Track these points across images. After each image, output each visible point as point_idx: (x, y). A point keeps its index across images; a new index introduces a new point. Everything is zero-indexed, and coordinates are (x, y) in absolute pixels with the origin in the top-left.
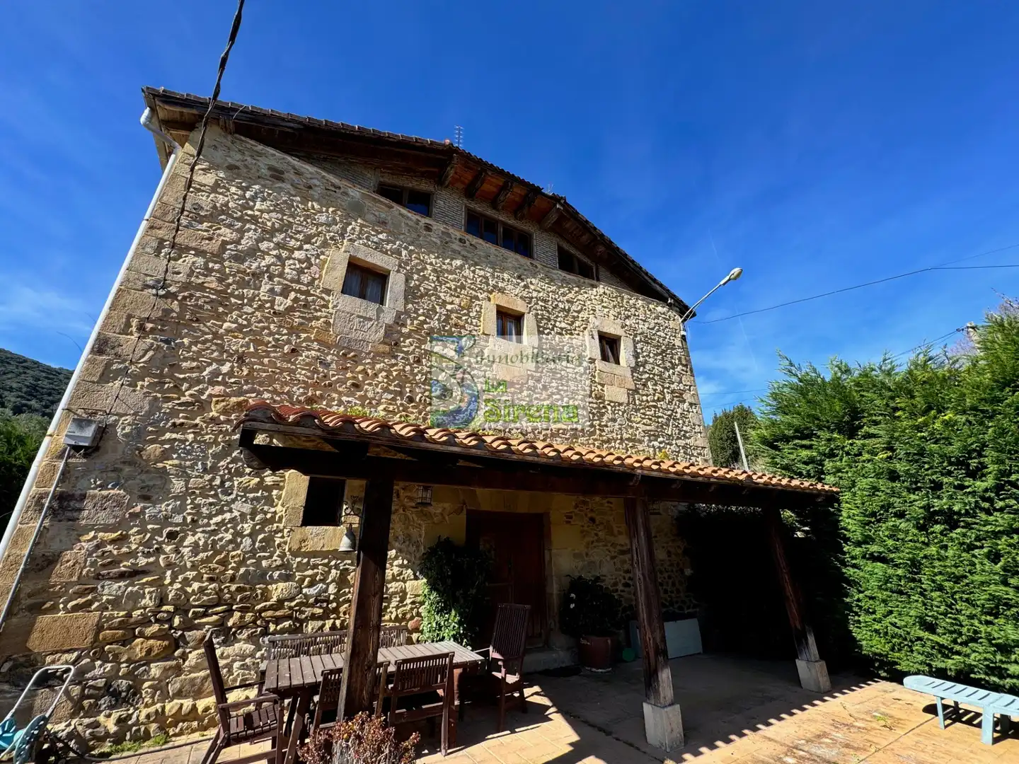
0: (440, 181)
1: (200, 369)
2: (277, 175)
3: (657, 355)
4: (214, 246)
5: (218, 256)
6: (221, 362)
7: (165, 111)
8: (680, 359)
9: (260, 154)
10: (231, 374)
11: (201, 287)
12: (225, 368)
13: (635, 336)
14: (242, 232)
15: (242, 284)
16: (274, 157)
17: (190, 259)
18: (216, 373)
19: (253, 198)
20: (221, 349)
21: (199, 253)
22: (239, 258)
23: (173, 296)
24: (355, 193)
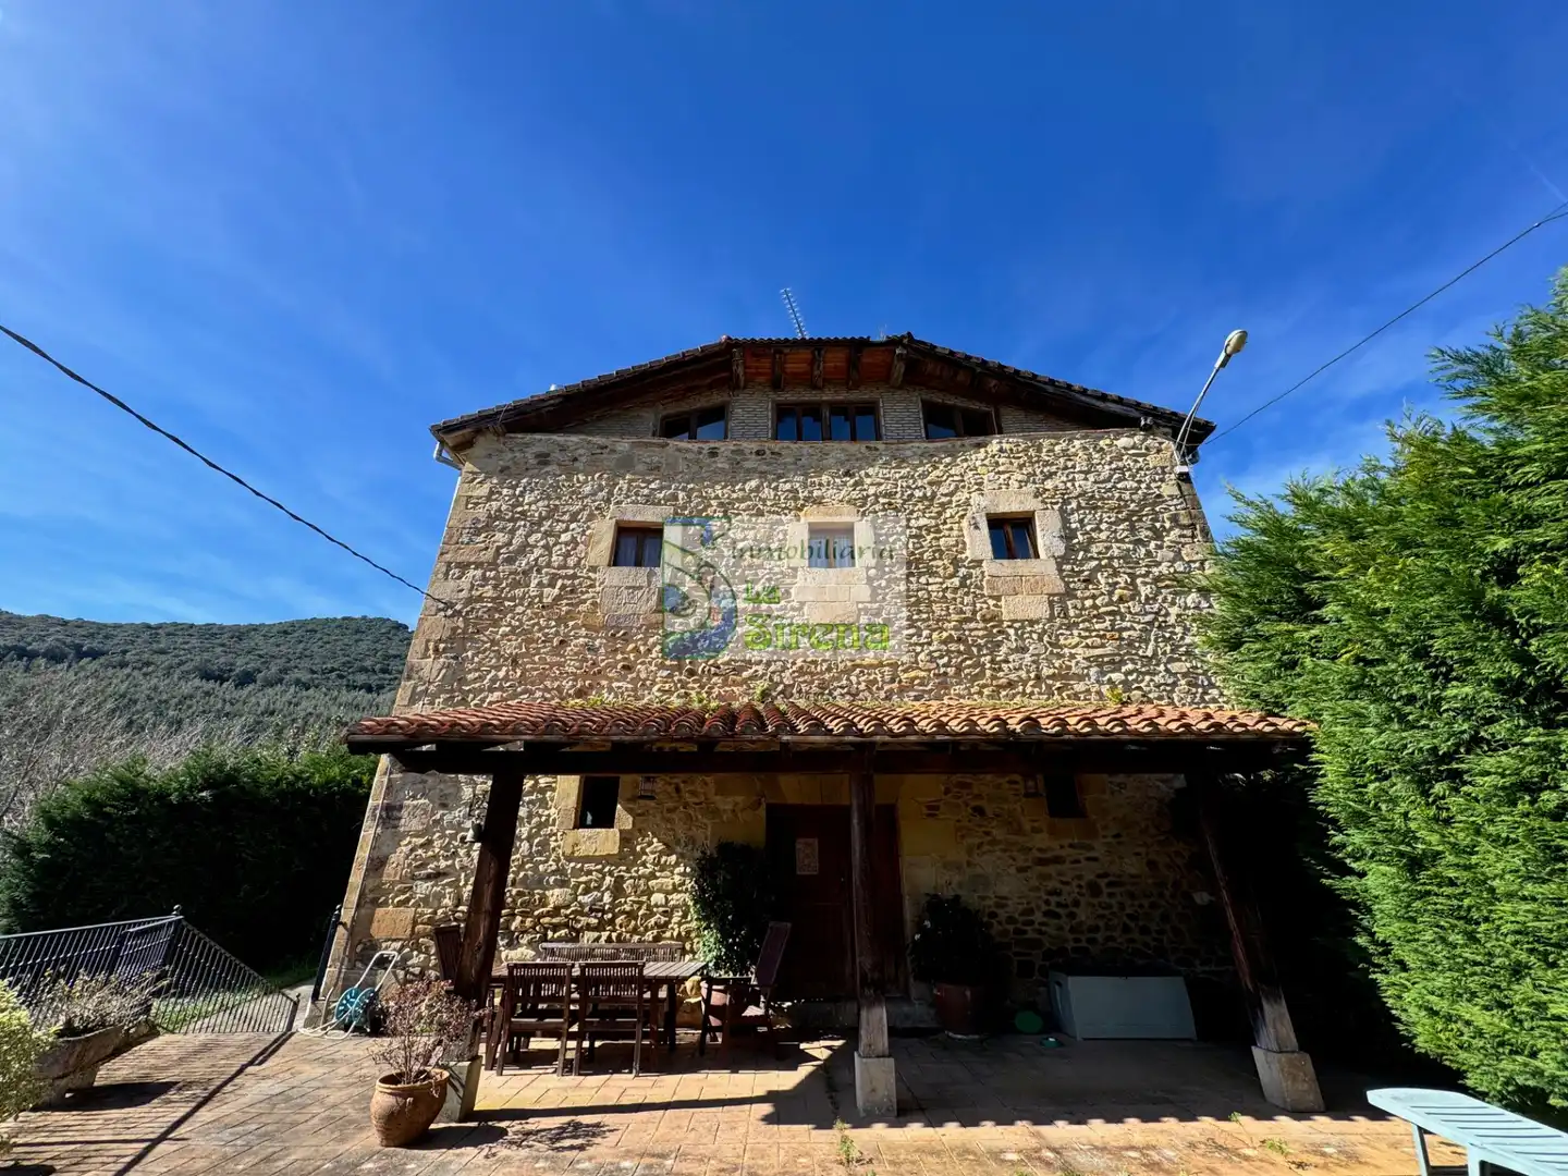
0: (733, 385)
1: (481, 678)
2: (543, 459)
3: (1118, 522)
4: (488, 556)
5: (493, 565)
6: (498, 668)
7: (451, 439)
8: (1174, 519)
9: (527, 445)
10: (506, 678)
11: (480, 599)
12: (501, 674)
13: (1066, 502)
14: (513, 532)
15: (516, 585)
16: (540, 441)
17: (471, 573)
18: (493, 681)
19: (522, 494)
20: (499, 655)
21: (478, 565)
22: (510, 560)
23: (459, 613)
24: (624, 445)
